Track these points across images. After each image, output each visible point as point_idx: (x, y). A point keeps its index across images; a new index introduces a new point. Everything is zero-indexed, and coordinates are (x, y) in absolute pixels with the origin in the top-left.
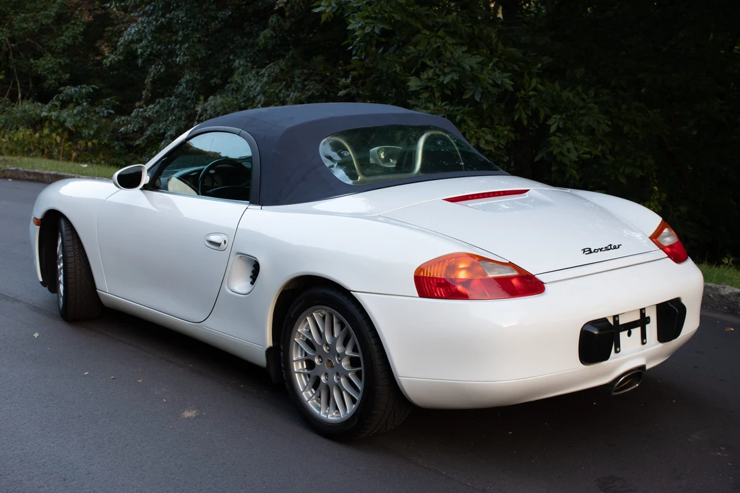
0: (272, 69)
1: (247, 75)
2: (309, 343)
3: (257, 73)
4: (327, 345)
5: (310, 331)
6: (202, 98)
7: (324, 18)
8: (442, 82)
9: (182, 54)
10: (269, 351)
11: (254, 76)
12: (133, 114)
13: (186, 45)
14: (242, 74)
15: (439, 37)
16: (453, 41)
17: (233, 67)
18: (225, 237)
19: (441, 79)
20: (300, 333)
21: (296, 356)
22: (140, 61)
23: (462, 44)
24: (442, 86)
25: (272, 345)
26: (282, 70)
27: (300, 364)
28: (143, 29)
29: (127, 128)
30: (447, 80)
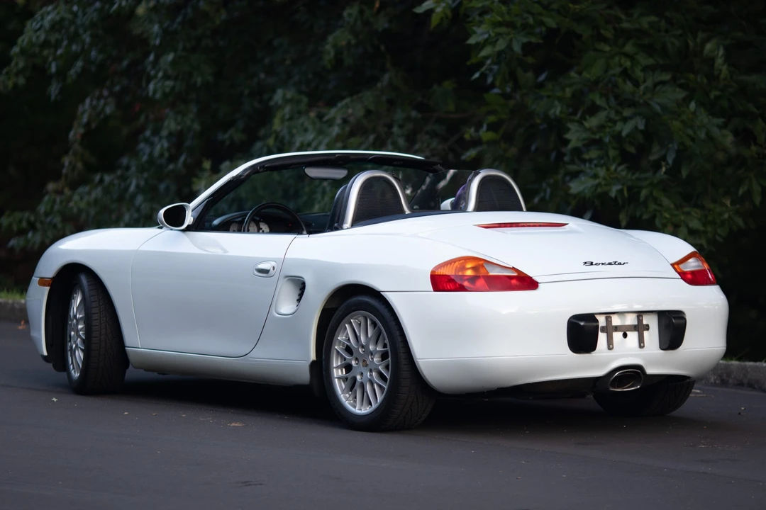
0: (350, 109)
1: (301, 121)
2: (349, 350)
3: (320, 117)
4: (363, 347)
5: (349, 339)
6: (207, 165)
7: (435, 20)
8: (620, 132)
9: (160, 74)
10: (313, 364)
11: (314, 123)
12: (42, 208)
13: (170, 57)
14: (291, 119)
15: (626, 55)
16: (650, 61)
17: (272, 103)
18: (273, 264)
19: (619, 126)
20: (340, 341)
21: (336, 362)
22: (54, 90)
23: (664, 69)
24: (618, 137)
25: (315, 359)
26: (368, 113)
27: (340, 371)
28: (70, 17)
29: (27, 241)
30: (626, 129)
